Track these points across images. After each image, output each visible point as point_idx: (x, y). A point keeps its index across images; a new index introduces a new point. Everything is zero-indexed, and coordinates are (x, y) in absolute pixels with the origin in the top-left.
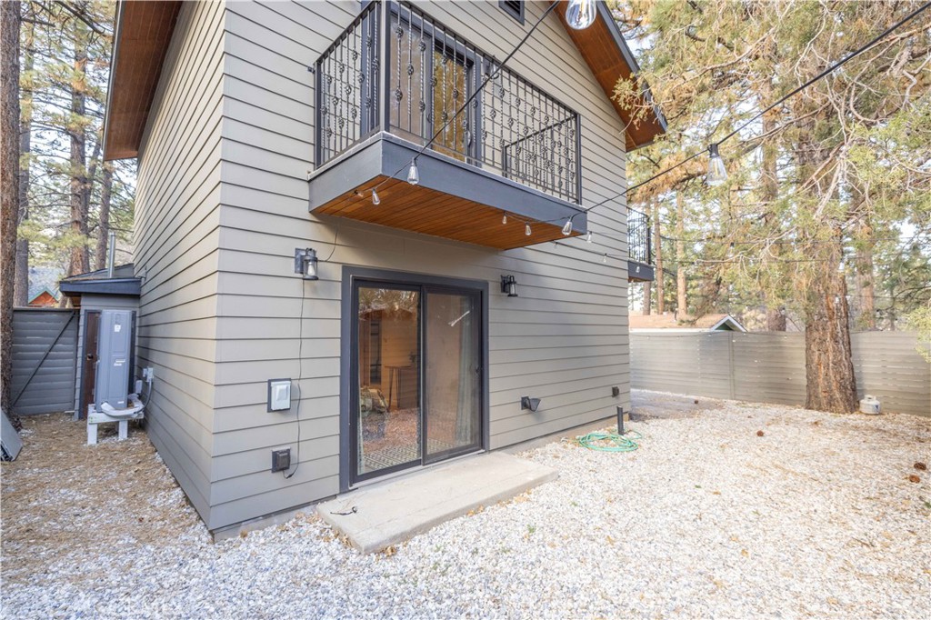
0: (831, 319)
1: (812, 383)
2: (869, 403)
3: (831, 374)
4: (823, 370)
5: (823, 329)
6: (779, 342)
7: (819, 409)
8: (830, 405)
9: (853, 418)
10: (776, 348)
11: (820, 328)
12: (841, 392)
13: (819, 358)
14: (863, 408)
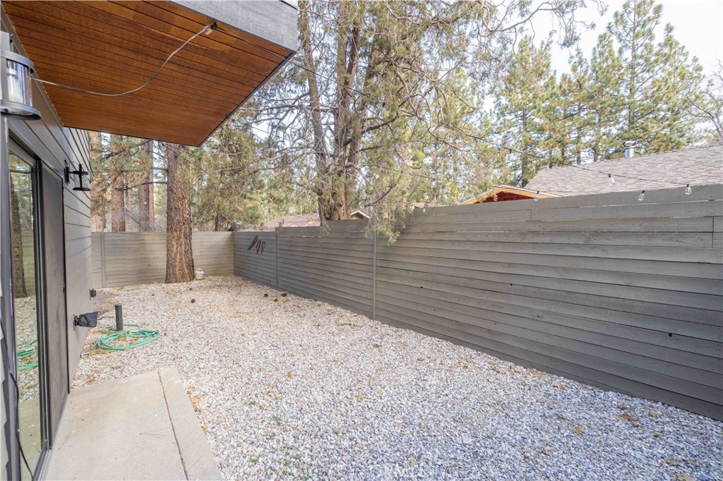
0: (184, 224)
1: (170, 265)
2: (199, 273)
3: (183, 258)
4: (178, 256)
5: (180, 230)
6: (143, 240)
7: (176, 282)
8: (182, 279)
9: (194, 284)
10: (141, 244)
11: (178, 230)
12: (188, 269)
13: (177, 249)
14: (198, 277)
